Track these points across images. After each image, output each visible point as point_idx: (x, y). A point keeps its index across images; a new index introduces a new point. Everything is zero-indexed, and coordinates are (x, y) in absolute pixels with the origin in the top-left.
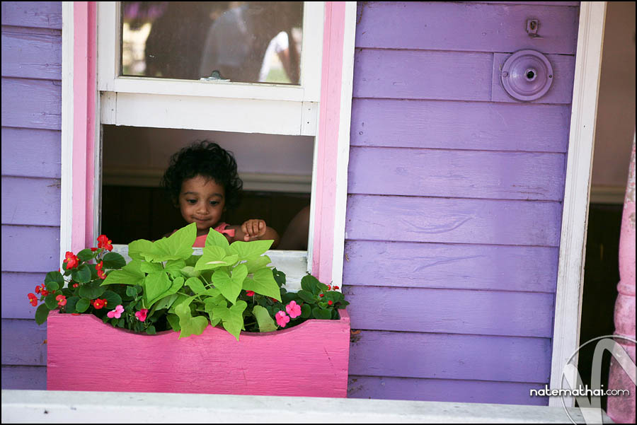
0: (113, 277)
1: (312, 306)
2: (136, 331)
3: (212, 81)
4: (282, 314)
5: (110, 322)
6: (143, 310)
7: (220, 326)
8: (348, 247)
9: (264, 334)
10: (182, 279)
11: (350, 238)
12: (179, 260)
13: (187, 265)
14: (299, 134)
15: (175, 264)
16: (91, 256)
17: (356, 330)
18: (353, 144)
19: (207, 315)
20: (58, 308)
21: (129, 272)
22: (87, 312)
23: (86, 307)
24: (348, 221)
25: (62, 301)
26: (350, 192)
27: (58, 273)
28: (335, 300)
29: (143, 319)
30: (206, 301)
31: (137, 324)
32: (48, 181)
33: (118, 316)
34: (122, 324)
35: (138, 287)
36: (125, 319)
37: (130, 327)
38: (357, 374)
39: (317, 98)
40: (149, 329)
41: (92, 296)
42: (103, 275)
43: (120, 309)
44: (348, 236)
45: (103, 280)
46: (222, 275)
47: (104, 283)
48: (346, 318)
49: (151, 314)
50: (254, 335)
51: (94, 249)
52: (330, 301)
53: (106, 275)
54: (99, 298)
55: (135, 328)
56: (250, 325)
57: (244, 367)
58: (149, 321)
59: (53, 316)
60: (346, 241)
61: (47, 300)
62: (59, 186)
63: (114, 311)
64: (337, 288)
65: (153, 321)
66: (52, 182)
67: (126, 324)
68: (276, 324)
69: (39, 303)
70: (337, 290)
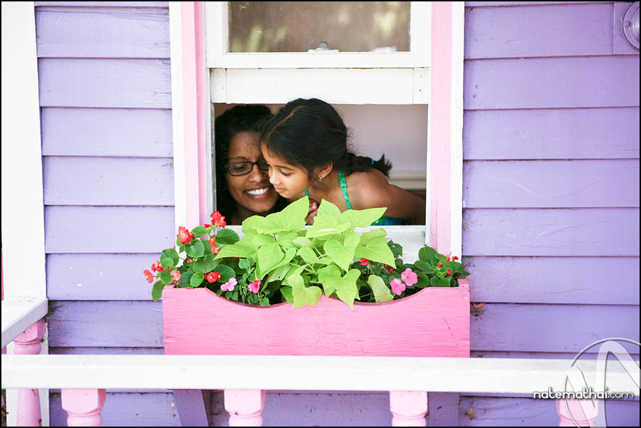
0: (226, 251)
1: (430, 276)
2: (250, 303)
3: (319, 52)
4: (397, 281)
5: (224, 295)
6: (256, 281)
7: (334, 296)
8: (467, 216)
9: (380, 304)
10: (295, 249)
11: (469, 207)
12: (291, 231)
13: (299, 236)
14: (411, 103)
15: (287, 236)
16: (204, 232)
17: (479, 303)
18: (467, 108)
19: (321, 286)
20: (171, 284)
21: (241, 247)
22: (202, 286)
23: (200, 281)
24: (465, 188)
25: (176, 276)
26: (466, 158)
27: (173, 251)
28: (454, 270)
29: (256, 291)
30: (320, 272)
31: (250, 297)
32: (161, 160)
33: (231, 289)
34: (235, 297)
35: (251, 260)
36: (239, 292)
37: (243, 301)
38: (482, 349)
39: (428, 63)
40: (262, 301)
41: (206, 269)
42: (216, 249)
43: (233, 281)
44: (466, 204)
45: (216, 254)
46: (334, 243)
47: (217, 257)
48: (465, 285)
49: (265, 287)
50: (371, 305)
51: (207, 226)
52: (449, 270)
53: (219, 250)
54: (213, 271)
55: (249, 301)
56: (366, 295)
57: (361, 339)
58: (263, 293)
59: (168, 290)
60: (464, 210)
61: (163, 276)
62: (172, 165)
63: (227, 284)
64: (456, 258)
65: (267, 293)
66: (165, 162)
67: (240, 297)
68: (392, 293)
69: (155, 280)
70: (456, 261)
